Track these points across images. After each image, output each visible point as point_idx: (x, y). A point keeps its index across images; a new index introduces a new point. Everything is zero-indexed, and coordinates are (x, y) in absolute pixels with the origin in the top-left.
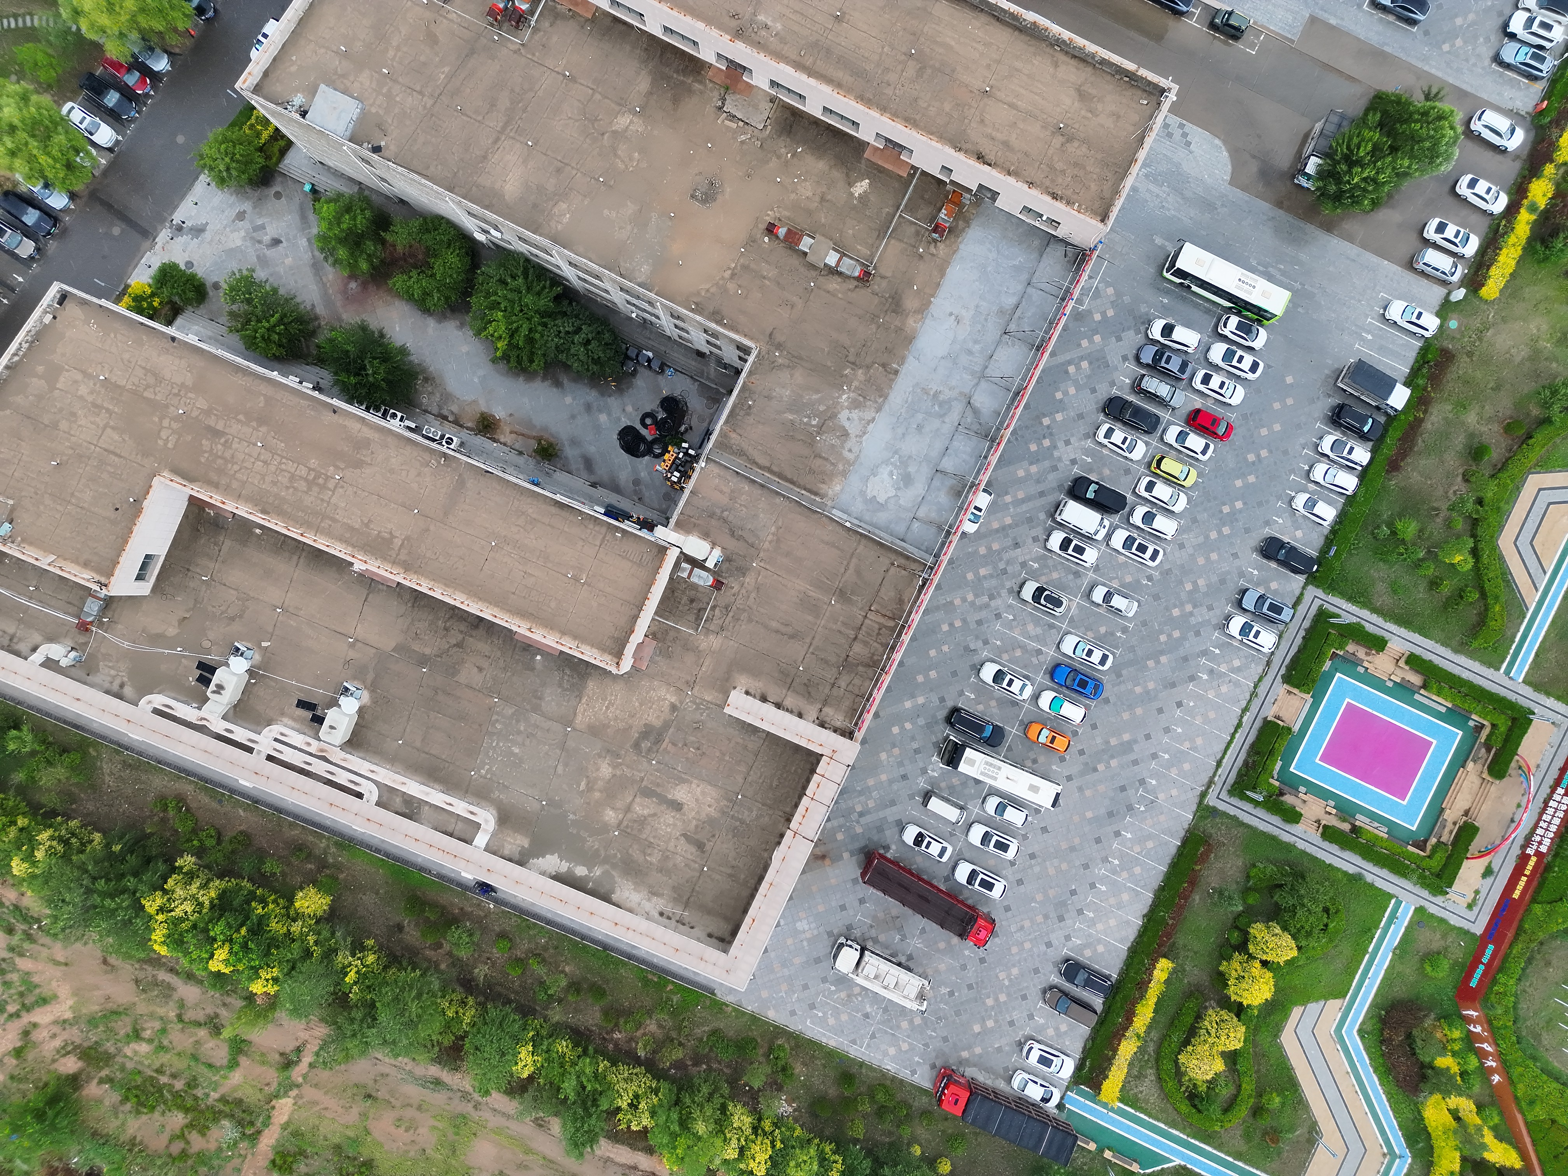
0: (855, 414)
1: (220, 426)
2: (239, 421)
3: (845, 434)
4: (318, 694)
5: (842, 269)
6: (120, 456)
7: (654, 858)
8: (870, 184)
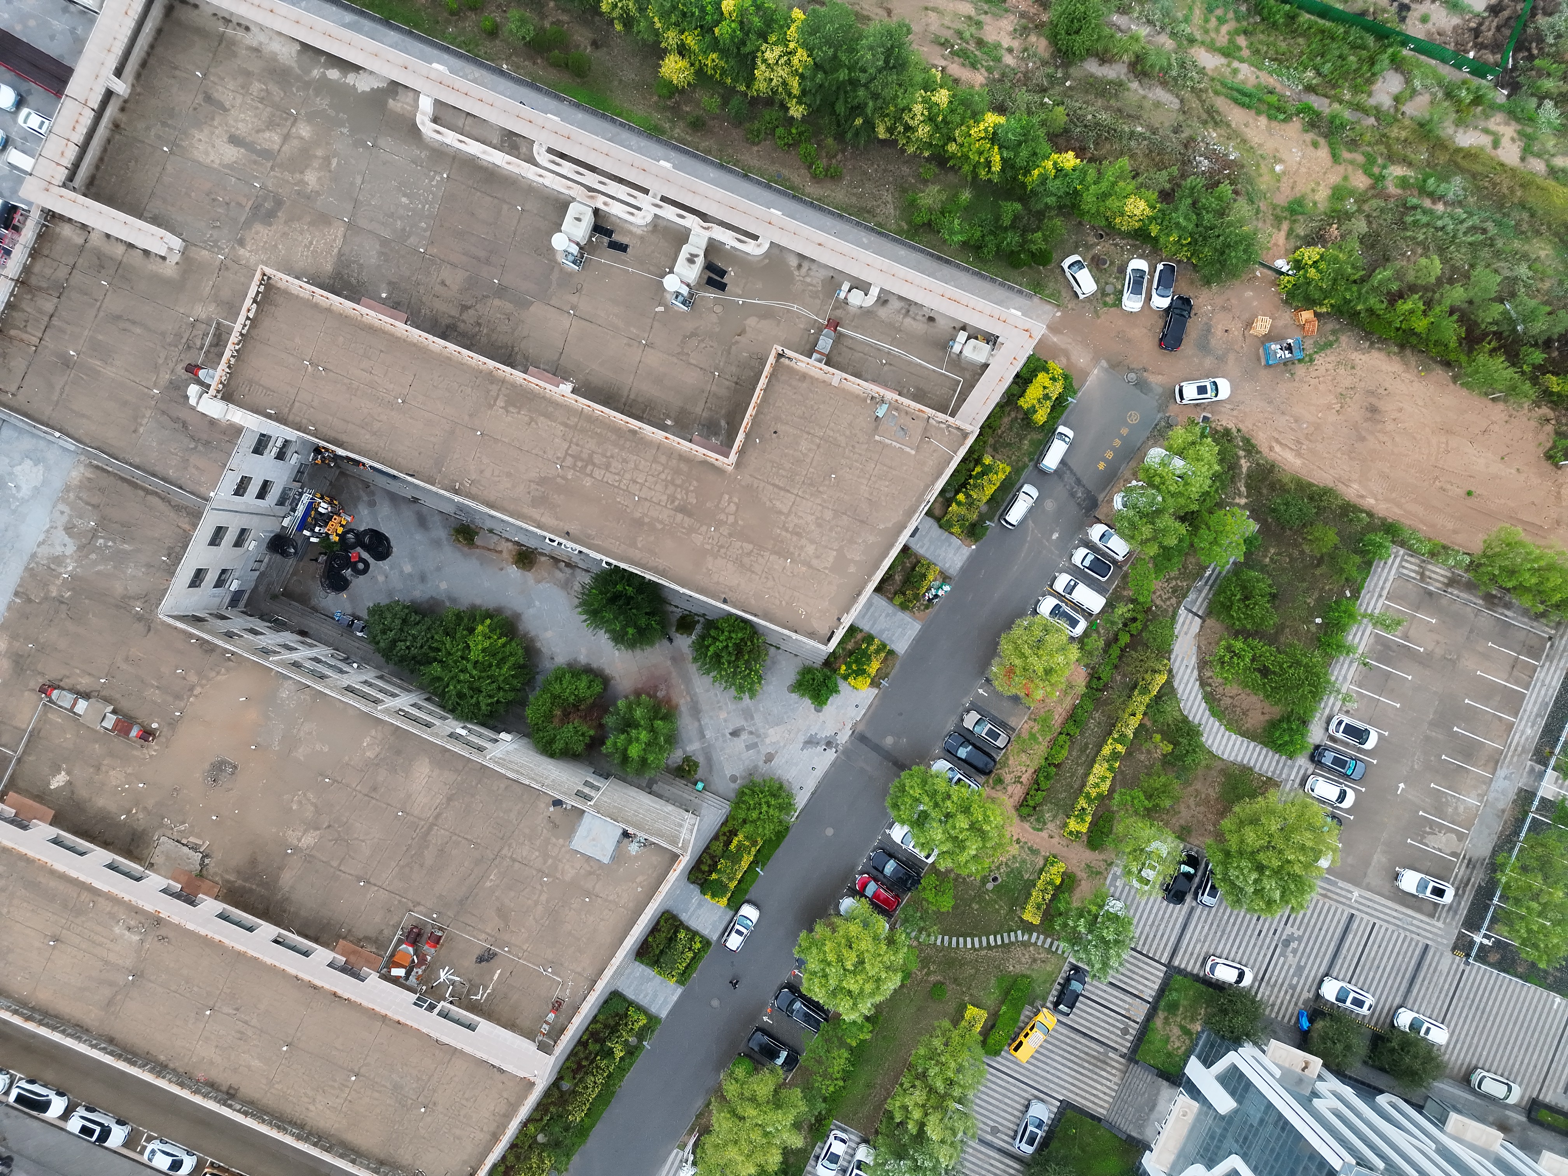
0: (58, 550)
1: (680, 516)
2: (661, 522)
3: (69, 529)
4: (606, 259)
5: (70, 697)
6: (774, 485)
7: (256, 87)
8: (49, 784)
